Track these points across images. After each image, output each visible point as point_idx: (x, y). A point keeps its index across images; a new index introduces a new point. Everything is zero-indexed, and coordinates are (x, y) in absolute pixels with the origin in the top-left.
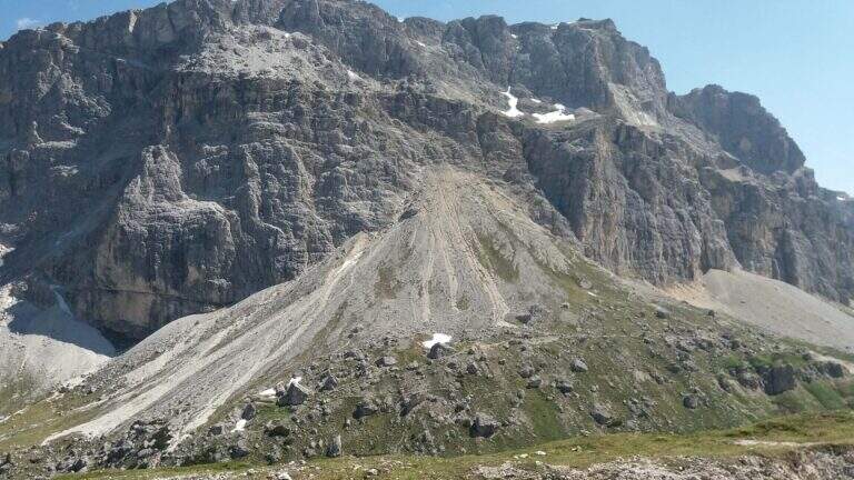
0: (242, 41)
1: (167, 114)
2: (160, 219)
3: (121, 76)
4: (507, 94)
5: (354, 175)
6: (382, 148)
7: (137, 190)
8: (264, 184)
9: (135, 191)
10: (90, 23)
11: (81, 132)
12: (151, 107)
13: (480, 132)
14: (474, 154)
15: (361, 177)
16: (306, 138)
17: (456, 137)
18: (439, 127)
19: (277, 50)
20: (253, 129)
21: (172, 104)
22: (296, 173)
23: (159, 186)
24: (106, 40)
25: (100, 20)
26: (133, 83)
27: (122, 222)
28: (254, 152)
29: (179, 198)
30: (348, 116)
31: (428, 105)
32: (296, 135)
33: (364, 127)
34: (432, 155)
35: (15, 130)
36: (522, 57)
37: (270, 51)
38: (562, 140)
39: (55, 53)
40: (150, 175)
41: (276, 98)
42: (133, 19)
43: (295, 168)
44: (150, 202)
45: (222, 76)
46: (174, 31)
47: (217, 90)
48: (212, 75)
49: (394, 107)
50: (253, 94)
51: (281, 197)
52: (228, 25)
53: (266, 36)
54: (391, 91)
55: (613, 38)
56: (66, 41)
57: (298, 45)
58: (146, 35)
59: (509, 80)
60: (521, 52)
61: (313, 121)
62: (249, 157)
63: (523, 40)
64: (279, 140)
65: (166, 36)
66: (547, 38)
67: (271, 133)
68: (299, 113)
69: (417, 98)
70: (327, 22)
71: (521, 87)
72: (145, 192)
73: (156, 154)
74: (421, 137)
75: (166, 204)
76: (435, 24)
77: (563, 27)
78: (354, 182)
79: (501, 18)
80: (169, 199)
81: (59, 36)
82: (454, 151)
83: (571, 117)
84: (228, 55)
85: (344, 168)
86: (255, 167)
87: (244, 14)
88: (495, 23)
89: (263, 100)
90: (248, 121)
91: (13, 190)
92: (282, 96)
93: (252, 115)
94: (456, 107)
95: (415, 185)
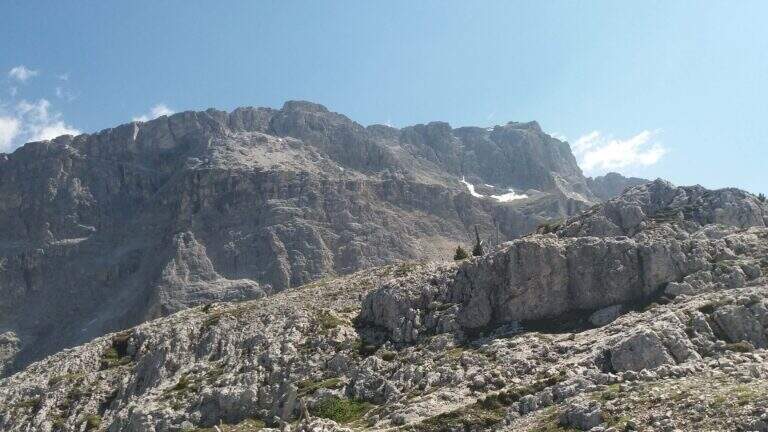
0: (244, 144)
1: (183, 208)
2: (200, 296)
3: (127, 179)
4: (463, 181)
5: (367, 248)
6: (385, 224)
7: (174, 272)
8: (291, 259)
9: (171, 273)
10: (94, 135)
11: (94, 229)
12: (160, 203)
13: (459, 210)
14: (458, 227)
15: (374, 249)
16: (321, 219)
17: (439, 214)
18: (423, 208)
19: (277, 151)
20: (275, 213)
21: (188, 198)
22: (319, 248)
23: (193, 267)
24: (111, 149)
25: (105, 132)
26: (138, 185)
27: (163, 302)
28: (278, 231)
29: (214, 277)
30: (352, 199)
31: (410, 190)
32: (313, 217)
33: (367, 207)
34: (425, 230)
35: (25, 231)
36: (468, 153)
37: (271, 152)
38: (528, 213)
39: (64, 161)
40: (184, 258)
41: (290, 186)
42: (137, 129)
43: (317, 244)
44: (186, 283)
45: (237, 171)
46: (174, 140)
47: (235, 182)
48: (229, 171)
49: (383, 192)
50: (269, 185)
51: (308, 269)
52: (228, 132)
53: (262, 140)
54: (377, 179)
55: (540, 136)
56: (75, 151)
57: (293, 146)
58: (148, 143)
59: (462, 171)
60: (465, 149)
61: (325, 204)
62: (275, 237)
63: (465, 141)
64: (299, 221)
65: (167, 144)
66: (486, 138)
67: (292, 215)
68: (312, 198)
69: (401, 185)
70: (312, 128)
71: (473, 176)
72: (181, 273)
73: (187, 240)
74: (410, 215)
75: (204, 284)
76: (392, 131)
77: (497, 129)
78: (369, 254)
79: (447, 124)
80: (204, 278)
81: (67, 147)
82: (442, 226)
83: (524, 196)
84: (236, 155)
85: (358, 241)
86: (282, 245)
87: (240, 123)
88: (442, 127)
89: (279, 190)
90: (269, 207)
91: (29, 286)
92: (295, 186)
93: (272, 201)
94: (434, 191)
95: (419, 254)
